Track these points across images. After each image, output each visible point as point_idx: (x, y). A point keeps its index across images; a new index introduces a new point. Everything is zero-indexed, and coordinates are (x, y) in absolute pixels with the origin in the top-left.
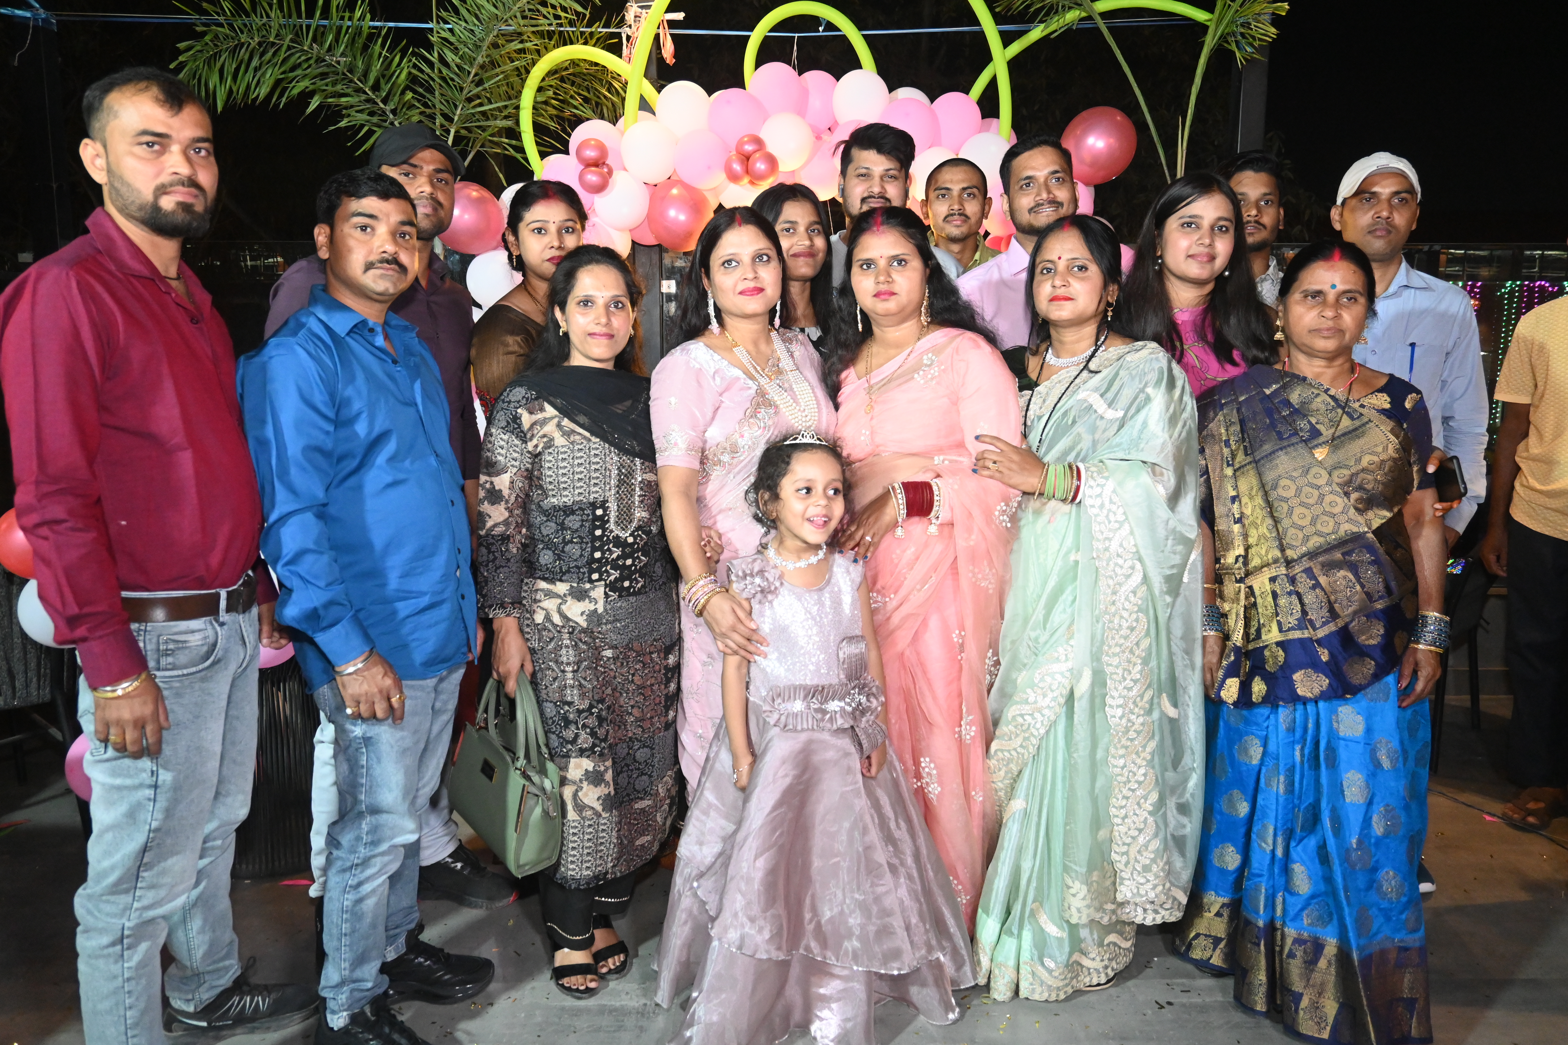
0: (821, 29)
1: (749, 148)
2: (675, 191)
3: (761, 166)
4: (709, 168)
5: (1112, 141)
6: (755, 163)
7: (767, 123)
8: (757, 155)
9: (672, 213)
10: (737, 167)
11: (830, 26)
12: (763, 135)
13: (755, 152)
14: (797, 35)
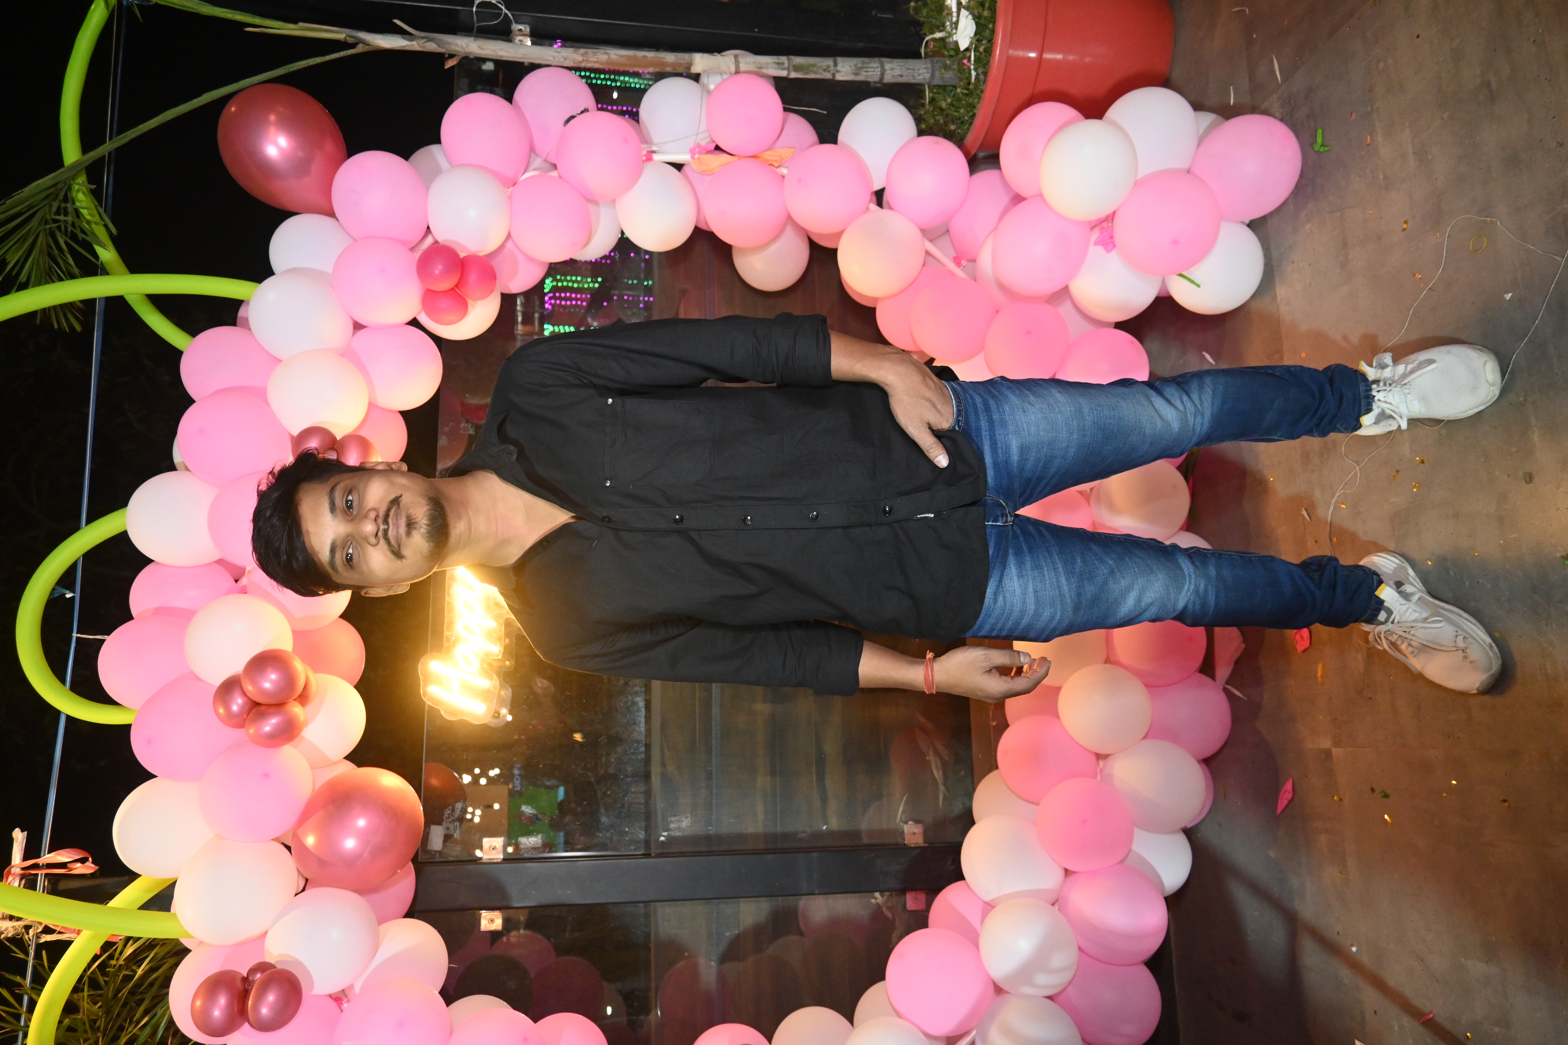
0: (68, 596)
1: (237, 704)
2: (310, 841)
3: (270, 681)
4: (266, 775)
5: (272, 118)
6: (263, 691)
7: (201, 675)
8: (249, 688)
9: (350, 844)
10: (270, 725)
11: (66, 579)
12: (218, 680)
13: (244, 694)
14: (75, 635)
